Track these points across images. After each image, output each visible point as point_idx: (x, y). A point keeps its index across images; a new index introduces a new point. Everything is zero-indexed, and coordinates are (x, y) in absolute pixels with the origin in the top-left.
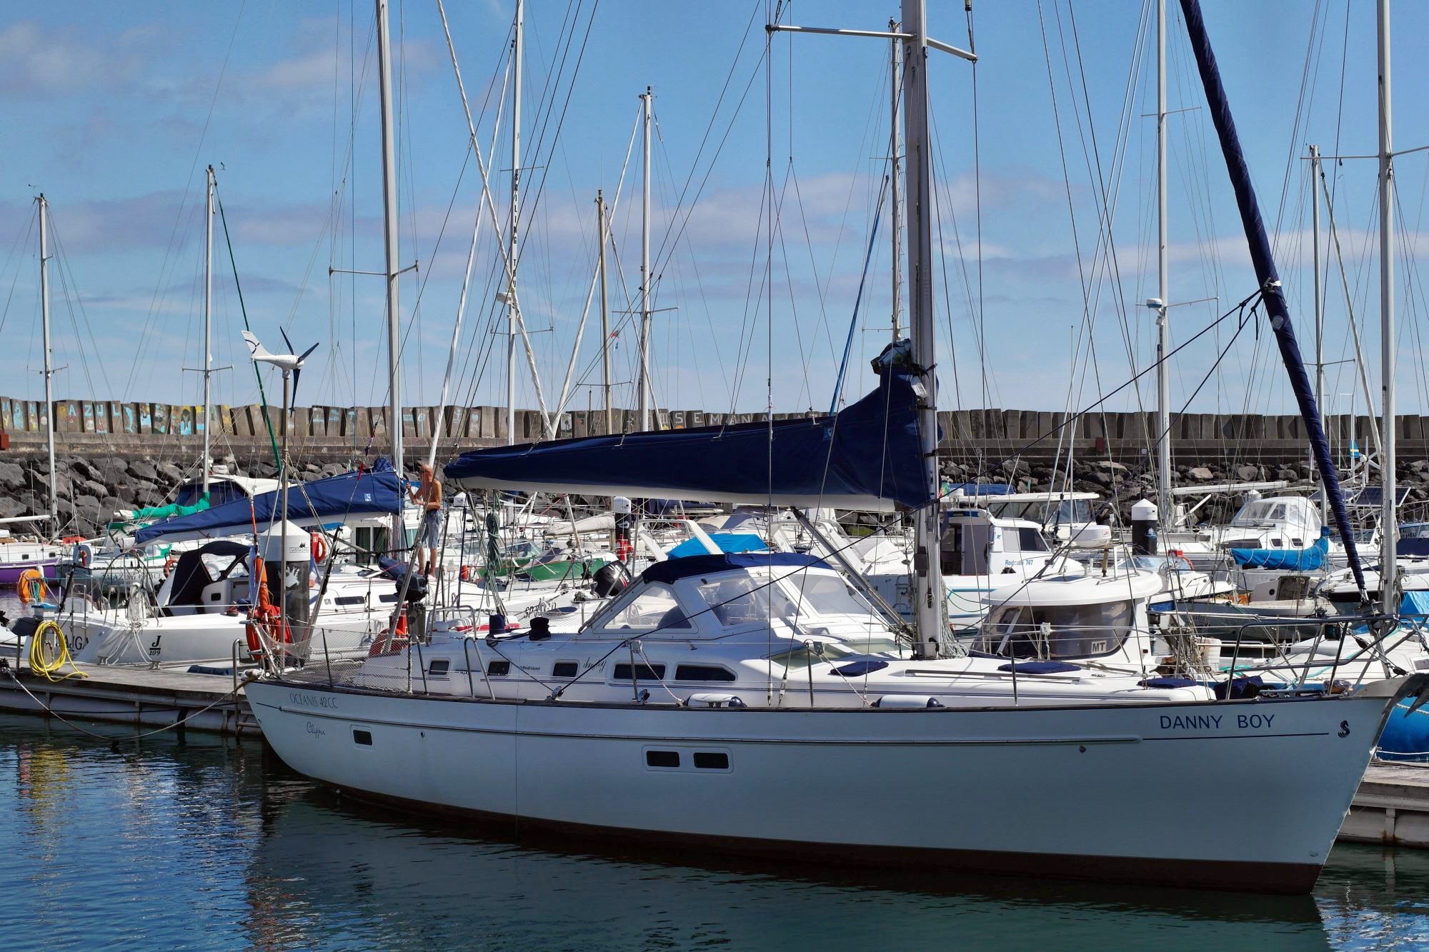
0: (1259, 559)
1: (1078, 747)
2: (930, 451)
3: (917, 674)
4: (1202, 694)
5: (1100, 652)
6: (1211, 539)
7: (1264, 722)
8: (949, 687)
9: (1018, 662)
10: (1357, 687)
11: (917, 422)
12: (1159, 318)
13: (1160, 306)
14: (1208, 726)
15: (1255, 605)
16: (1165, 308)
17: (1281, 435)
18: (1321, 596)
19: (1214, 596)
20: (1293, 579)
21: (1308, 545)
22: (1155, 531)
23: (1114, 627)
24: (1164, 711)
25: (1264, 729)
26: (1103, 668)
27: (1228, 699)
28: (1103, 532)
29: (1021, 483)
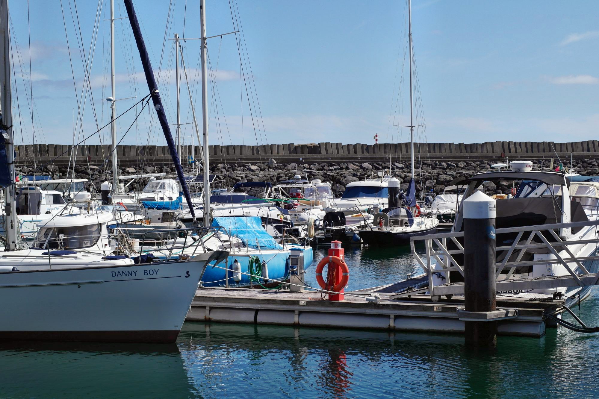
0: (154, 205)
1: (77, 286)
2: (11, 162)
3: (7, 257)
4: (128, 262)
5: (87, 246)
6: (135, 198)
7: (155, 273)
8: (21, 263)
9: (51, 251)
10: (192, 257)
11: (5, 150)
12: (112, 105)
13: (112, 100)
14: (131, 275)
15: (152, 225)
16: (114, 101)
17: (164, 154)
18: (179, 220)
19: (135, 221)
20: (168, 213)
21: (174, 199)
22: (112, 194)
23: (93, 235)
24: (113, 269)
25: (155, 276)
26: (88, 252)
27: (140, 263)
28: (87, 195)
29: (55, 175)
